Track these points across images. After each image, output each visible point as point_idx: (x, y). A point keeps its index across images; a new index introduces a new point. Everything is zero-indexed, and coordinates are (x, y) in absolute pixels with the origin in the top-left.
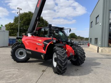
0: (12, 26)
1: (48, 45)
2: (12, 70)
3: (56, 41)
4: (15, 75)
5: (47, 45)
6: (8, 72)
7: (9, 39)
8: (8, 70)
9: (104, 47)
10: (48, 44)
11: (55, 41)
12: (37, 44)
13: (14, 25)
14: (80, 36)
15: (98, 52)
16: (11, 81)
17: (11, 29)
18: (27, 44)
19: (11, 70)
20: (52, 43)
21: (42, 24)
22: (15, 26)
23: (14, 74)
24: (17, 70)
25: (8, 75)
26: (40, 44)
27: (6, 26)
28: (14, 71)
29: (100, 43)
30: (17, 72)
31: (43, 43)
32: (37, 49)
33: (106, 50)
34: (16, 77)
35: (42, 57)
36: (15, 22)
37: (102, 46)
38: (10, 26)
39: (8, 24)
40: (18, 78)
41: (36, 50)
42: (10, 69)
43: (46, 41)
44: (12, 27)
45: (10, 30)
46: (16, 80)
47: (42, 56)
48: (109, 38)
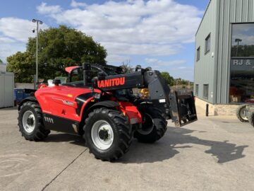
0: (23, 59)
1: (84, 105)
2: (15, 155)
3: (101, 95)
4: (19, 165)
5: (82, 103)
6: (7, 158)
7: (16, 91)
8: (6, 156)
9: (221, 103)
10: (86, 102)
11: (99, 95)
12: (64, 102)
13: (28, 58)
14: (180, 79)
15: (207, 115)
16: (9, 175)
17: (21, 67)
18: (46, 102)
19: (12, 155)
20: (93, 101)
21: (91, 54)
22: (30, 60)
23: (16, 163)
24: (25, 155)
25: (6, 165)
26: (69, 103)
27: (9, 59)
28: (19, 157)
29: (212, 96)
30: (23, 159)
31: (76, 100)
32: (63, 112)
33: (224, 111)
34: (20, 168)
35: (73, 129)
36: (30, 51)
37: (215, 103)
38: (19, 59)
39: (14, 56)
40: (24, 170)
41: (62, 116)
42: (11, 153)
43: (81, 96)
44: (23, 63)
45: (20, 70)
46: (20, 173)
47: (74, 126)
48: (231, 85)
